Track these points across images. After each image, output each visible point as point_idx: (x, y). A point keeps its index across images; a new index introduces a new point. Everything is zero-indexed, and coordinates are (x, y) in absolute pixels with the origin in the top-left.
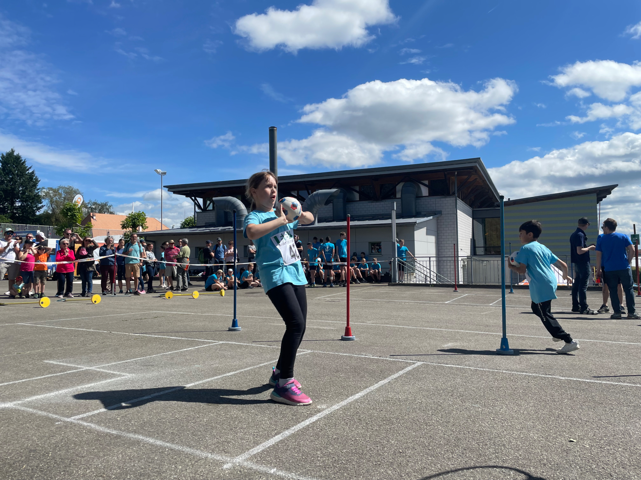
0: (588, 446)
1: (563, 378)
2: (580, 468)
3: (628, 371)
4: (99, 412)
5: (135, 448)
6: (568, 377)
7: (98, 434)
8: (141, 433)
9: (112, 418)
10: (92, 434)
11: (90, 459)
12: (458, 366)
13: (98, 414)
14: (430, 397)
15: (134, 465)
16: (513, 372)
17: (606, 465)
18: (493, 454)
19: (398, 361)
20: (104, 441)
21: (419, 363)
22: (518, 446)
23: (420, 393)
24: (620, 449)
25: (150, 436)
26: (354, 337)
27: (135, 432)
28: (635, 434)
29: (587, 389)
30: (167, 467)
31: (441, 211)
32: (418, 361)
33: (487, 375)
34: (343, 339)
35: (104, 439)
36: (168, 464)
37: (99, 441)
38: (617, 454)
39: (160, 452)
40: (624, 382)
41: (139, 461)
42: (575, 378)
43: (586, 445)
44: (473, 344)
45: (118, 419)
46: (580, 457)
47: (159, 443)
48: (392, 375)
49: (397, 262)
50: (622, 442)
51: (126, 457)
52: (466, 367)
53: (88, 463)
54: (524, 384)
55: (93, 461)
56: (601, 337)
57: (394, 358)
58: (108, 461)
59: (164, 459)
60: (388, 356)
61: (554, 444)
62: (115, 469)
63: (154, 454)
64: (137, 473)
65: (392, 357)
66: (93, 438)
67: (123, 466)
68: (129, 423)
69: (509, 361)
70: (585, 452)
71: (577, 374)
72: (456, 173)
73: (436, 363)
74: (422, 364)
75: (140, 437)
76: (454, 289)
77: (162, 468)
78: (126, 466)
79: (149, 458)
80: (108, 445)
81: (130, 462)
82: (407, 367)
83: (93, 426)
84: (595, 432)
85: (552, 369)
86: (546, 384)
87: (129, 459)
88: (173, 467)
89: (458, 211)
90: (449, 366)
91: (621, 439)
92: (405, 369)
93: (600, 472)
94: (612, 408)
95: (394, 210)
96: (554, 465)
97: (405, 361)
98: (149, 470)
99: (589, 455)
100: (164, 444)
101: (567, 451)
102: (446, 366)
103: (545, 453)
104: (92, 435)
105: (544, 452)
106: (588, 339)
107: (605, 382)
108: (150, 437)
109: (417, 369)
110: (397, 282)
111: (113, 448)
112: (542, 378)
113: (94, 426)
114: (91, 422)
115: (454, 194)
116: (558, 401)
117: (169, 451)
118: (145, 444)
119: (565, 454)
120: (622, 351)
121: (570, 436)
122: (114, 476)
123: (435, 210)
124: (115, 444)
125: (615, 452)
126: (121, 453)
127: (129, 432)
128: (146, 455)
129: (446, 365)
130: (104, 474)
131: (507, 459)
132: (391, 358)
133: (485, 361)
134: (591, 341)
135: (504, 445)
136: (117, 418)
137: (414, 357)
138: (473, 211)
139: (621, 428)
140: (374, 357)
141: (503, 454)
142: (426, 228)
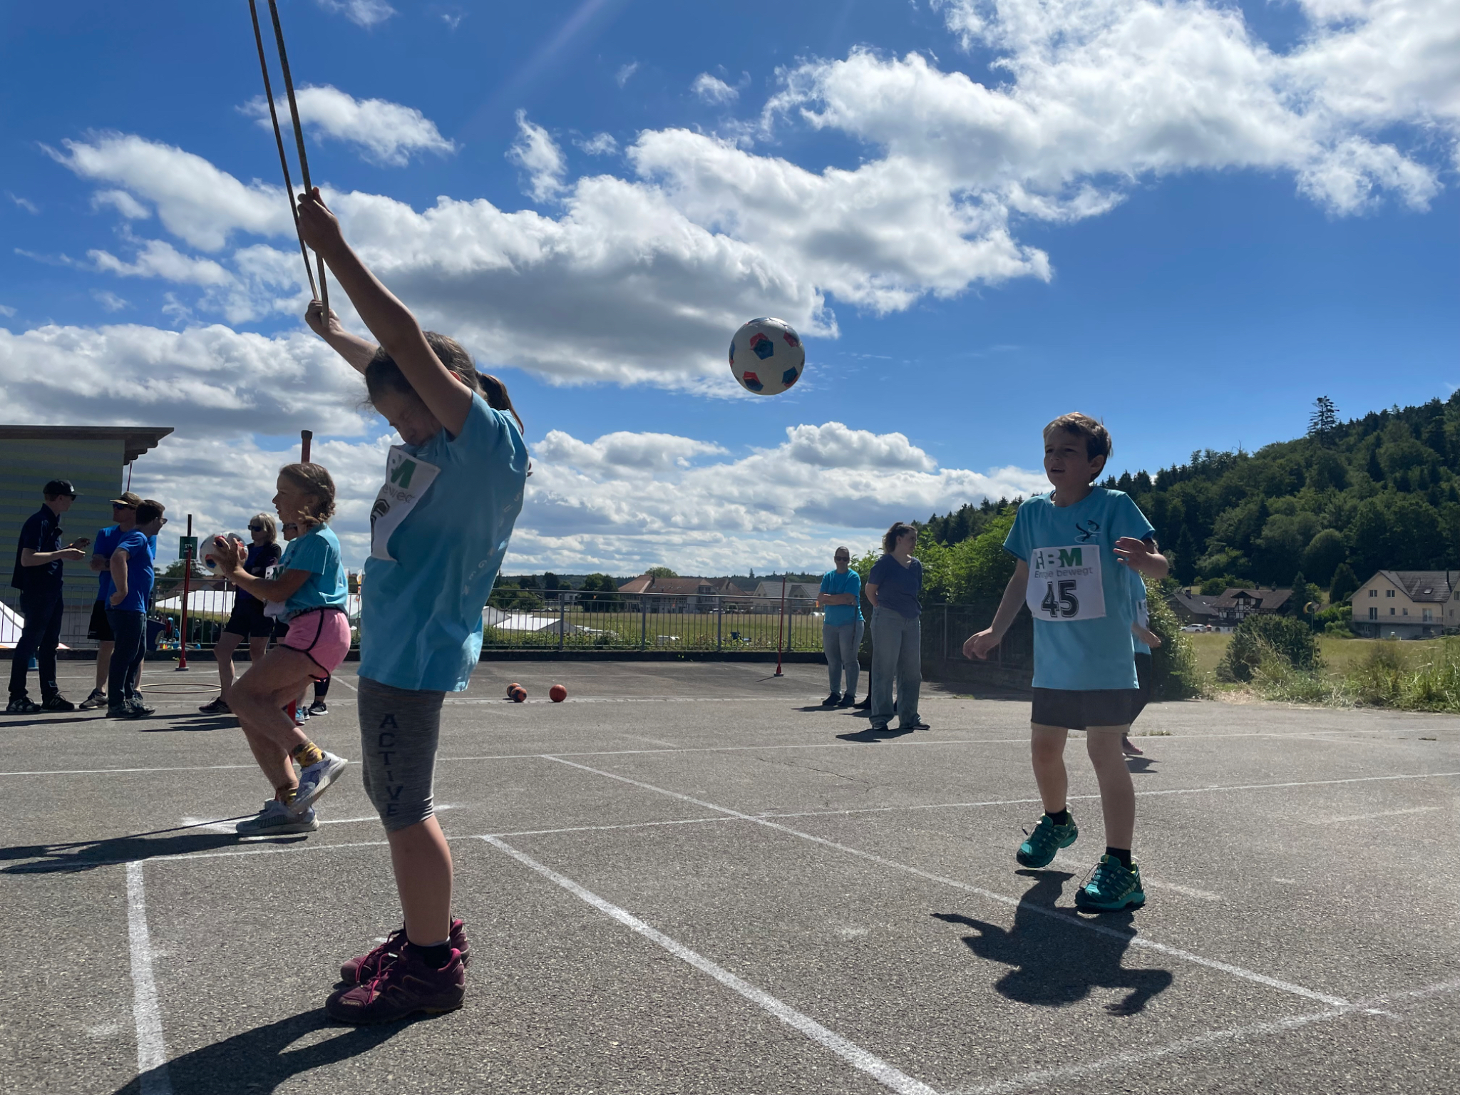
50: (14, 1006)
91: (15, 1000)
94: (23, 926)
120: (100, 790)
134: (34, 775)
139: (27, 972)
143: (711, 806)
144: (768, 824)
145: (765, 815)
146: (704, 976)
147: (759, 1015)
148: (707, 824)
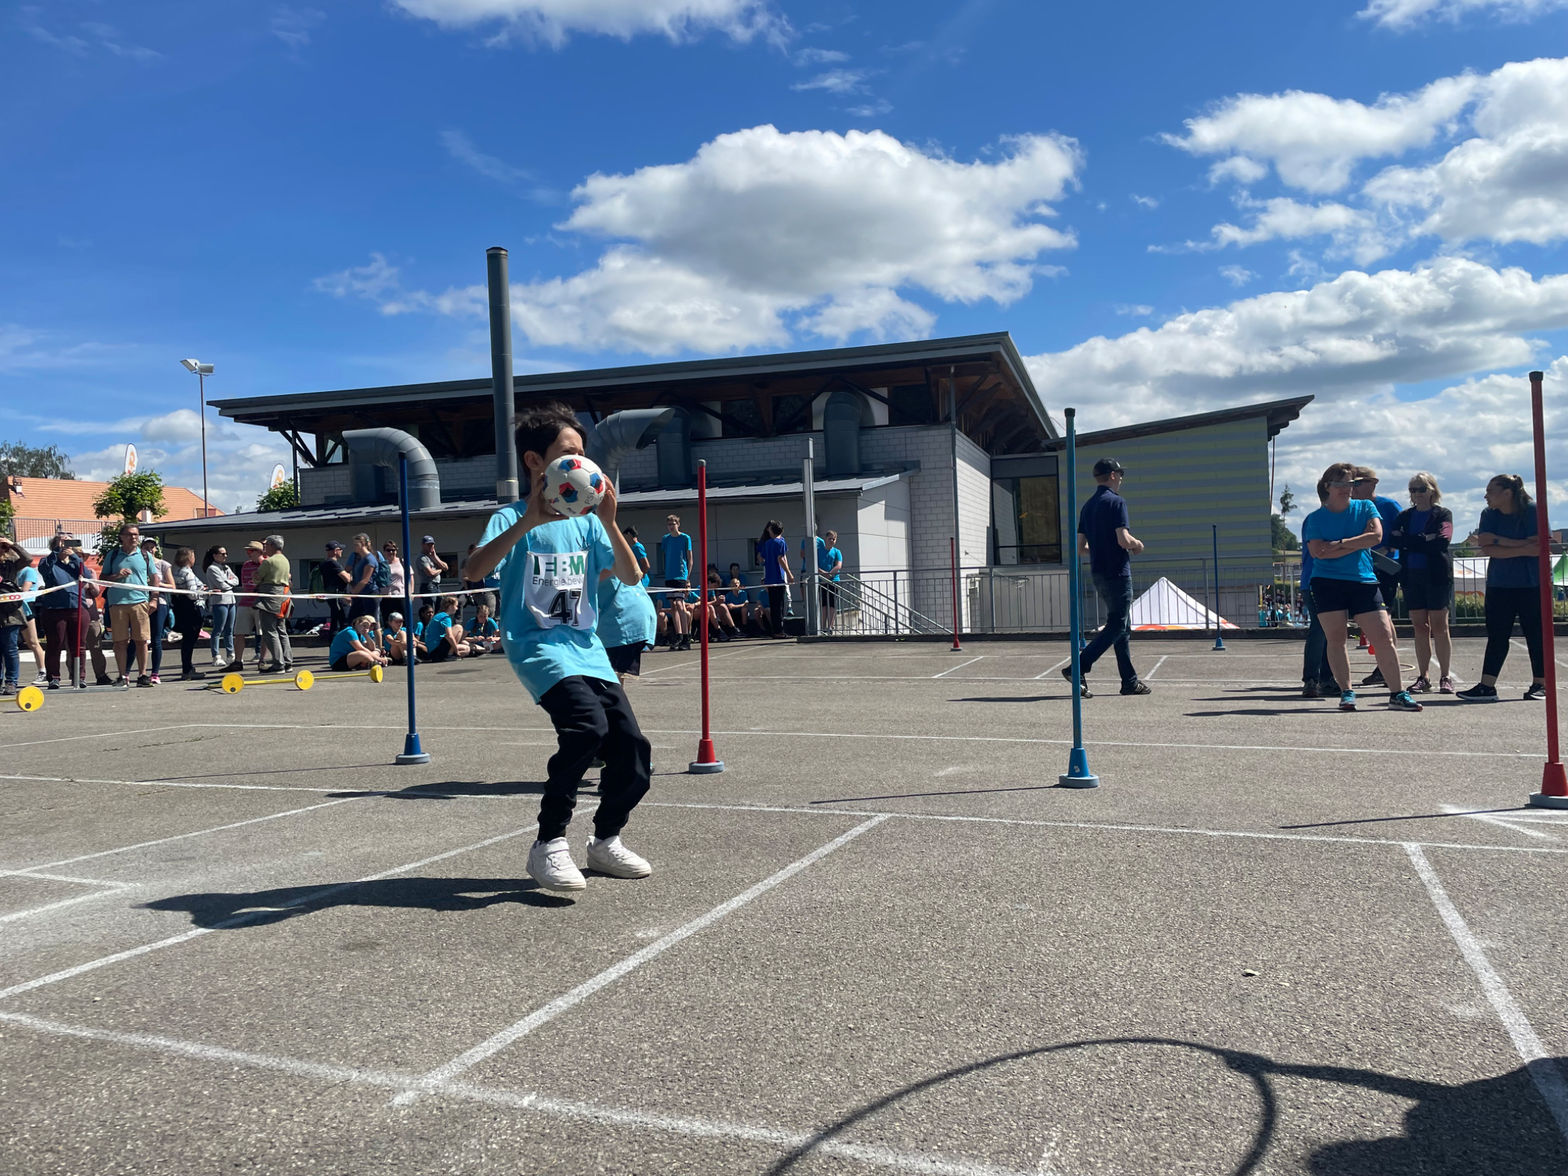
0: (1288, 985)
1: (1215, 833)
2: (1275, 1035)
3: (1356, 810)
4: (42, 983)
5: (147, 1069)
6: (1228, 829)
7: (39, 1041)
8: (162, 1031)
9: (80, 996)
10: (23, 1040)
11: (19, 1107)
12: (973, 819)
13: (41, 989)
14: (912, 893)
15: (144, 1116)
16: (1102, 826)
17: (1335, 1024)
18: (1073, 1015)
19: (830, 814)
20: (59, 1057)
21: (882, 817)
22: (1127, 994)
23: (890, 886)
24: (1360, 987)
25: (186, 1037)
26: (721, 763)
27: (146, 1030)
28: (1389, 951)
29: (1270, 854)
30: (236, 1113)
31: (919, 462)
32: (880, 812)
33: (1041, 836)
34: (693, 770)
35: (59, 1052)
36: (239, 1106)
37: (42, 1058)
38: (1356, 998)
39: (217, 1075)
40: (1351, 835)
41: (158, 1104)
42: (1240, 831)
43: (1281, 981)
44: (1004, 766)
45: (97, 999)
46: (1272, 1009)
47: (213, 1052)
48: (817, 847)
49: (817, 586)
50: (1362, 970)
51: (122, 1094)
52: (992, 820)
53: (12, 1119)
54: (1129, 851)
55: (26, 1112)
56: (1289, 738)
57: (820, 808)
58: (70, 1109)
59: (227, 1092)
60: (807, 804)
61: (1209, 984)
62: (91, 1129)
63: (201, 1082)
64: (154, 1134)
65: (815, 805)
66: (27, 1052)
67: (113, 1118)
68: (127, 1008)
69: (1089, 801)
70: (1281, 997)
71: (1246, 823)
72: (952, 370)
73: (922, 814)
74: (890, 819)
75: (158, 1041)
76: (951, 645)
77: (223, 1116)
78: (122, 1118)
79: (186, 1094)
80: (69, 1068)
81: (133, 1107)
82: (853, 827)
83: (25, 1019)
84: (1300, 950)
85: (1188, 815)
86: (1178, 848)
87: (130, 1099)
88: (254, 1114)
89: (958, 461)
90: (953, 818)
91: (1360, 964)
92: (850, 832)
93: (1322, 1041)
94: (1331, 894)
95: (808, 458)
96: (1215, 1031)
97: (847, 813)
98: (186, 1123)
99: (1293, 1003)
100: (226, 1054)
101: (1242, 999)
102: (945, 821)
103: (1190, 1006)
104: (25, 1043)
105: (1189, 1003)
106: (1262, 745)
107: (1308, 838)
108: (187, 1040)
109: (877, 831)
110: (819, 634)
111: (84, 1073)
112: (1168, 837)
113: (29, 1021)
114: (21, 1009)
115: (948, 419)
116: (1209, 886)
117: (242, 1072)
118: (175, 1058)
119: (1238, 1005)
120: (1338, 769)
121: (1244, 964)
122: (88, 1148)
123: (904, 460)
124: (89, 1064)
125: (1351, 993)
126: (108, 1086)
127: (128, 1030)
128: (177, 1085)
129: (946, 818)
130: (60, 1144)
131: (1107, 1027)
132: (814, 808)
133: (1035, 804)
134: (1267, 750)
135: (1095, 994)
136: (95, 996)
137: (868, 804)
138: (992, 461)
139: (1357, 940)
140: (772, 809)
141: (1096, 1014)
142: (883, 502)
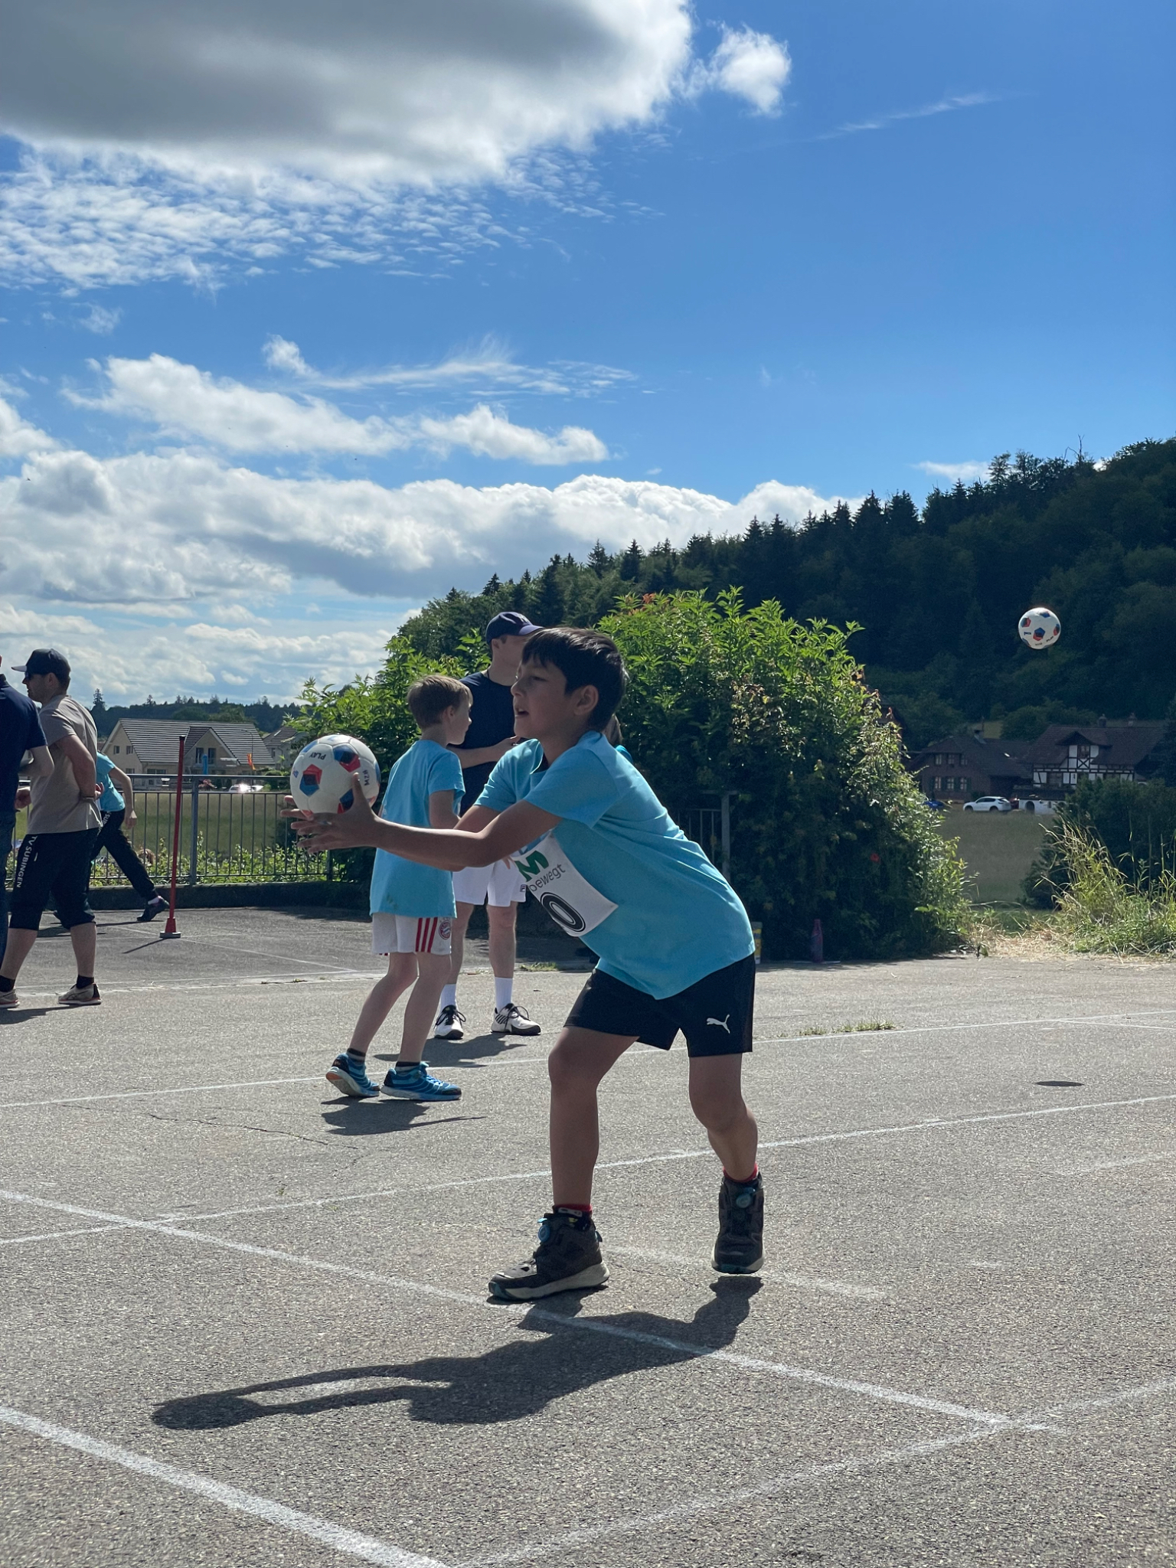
143: (70, 1209)
144: (179, 1233)
145: (172, 1217)
146: (104, 1464)
147: (195, 1504)
148: (68, 1241)
